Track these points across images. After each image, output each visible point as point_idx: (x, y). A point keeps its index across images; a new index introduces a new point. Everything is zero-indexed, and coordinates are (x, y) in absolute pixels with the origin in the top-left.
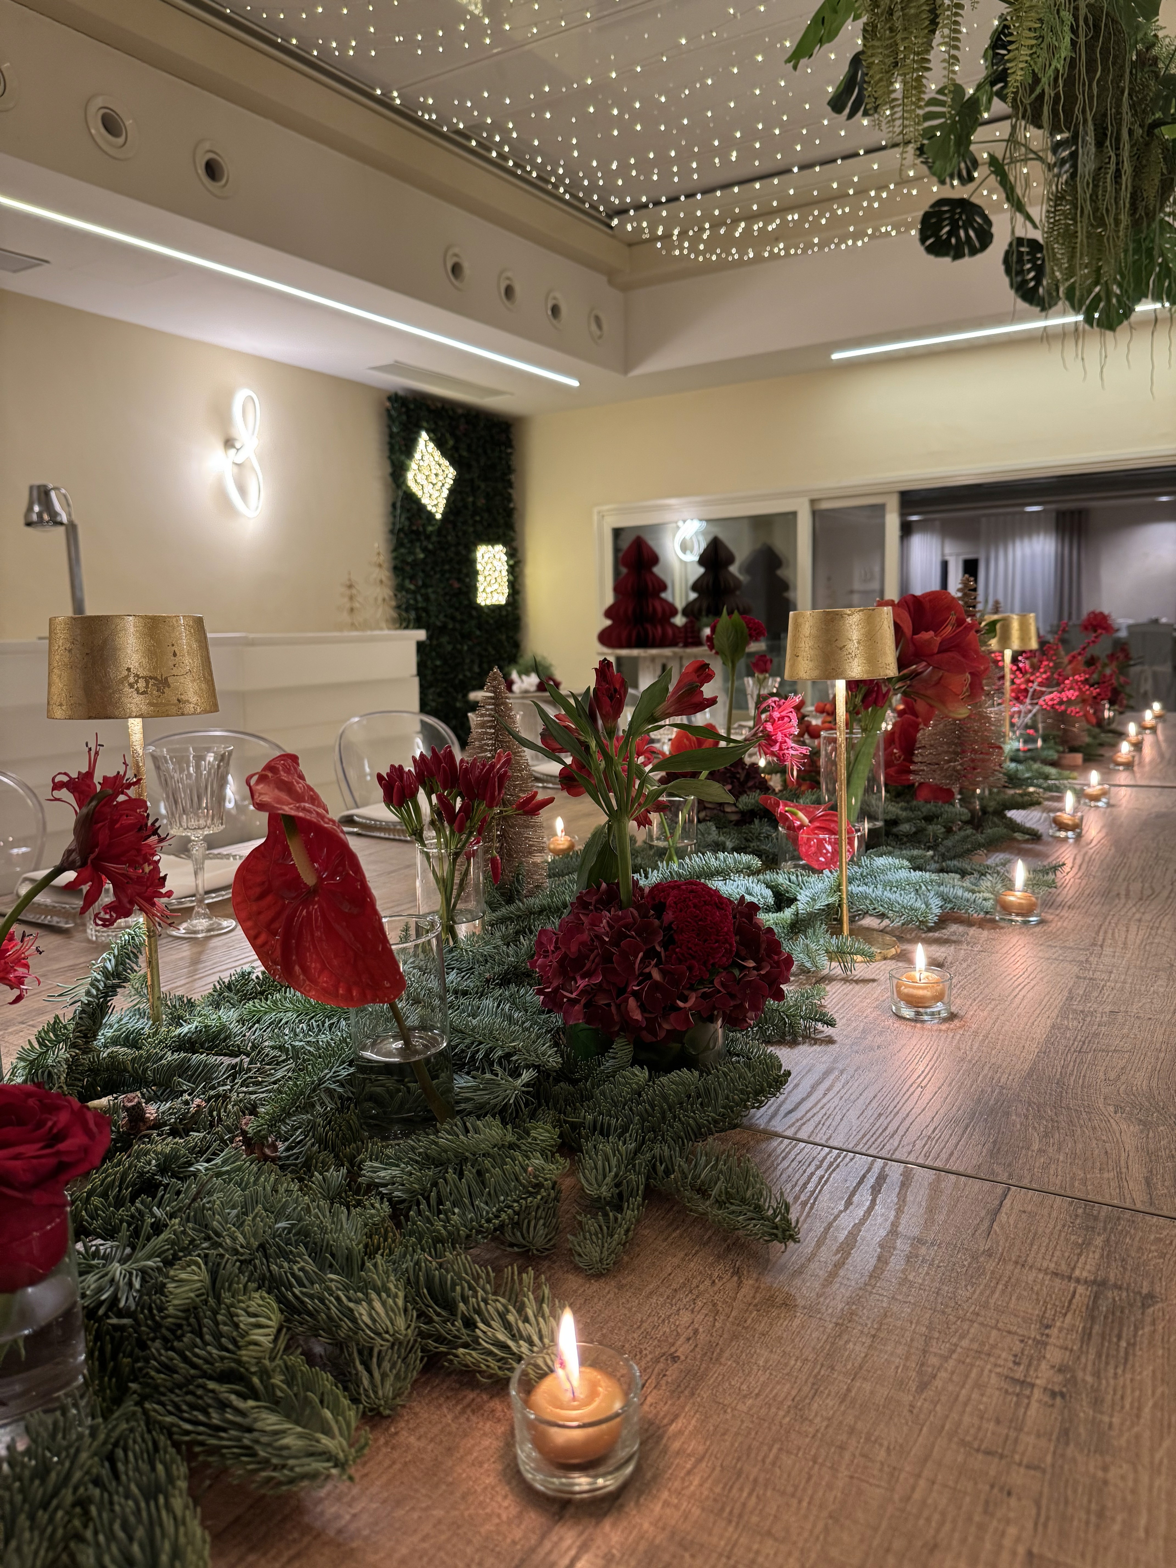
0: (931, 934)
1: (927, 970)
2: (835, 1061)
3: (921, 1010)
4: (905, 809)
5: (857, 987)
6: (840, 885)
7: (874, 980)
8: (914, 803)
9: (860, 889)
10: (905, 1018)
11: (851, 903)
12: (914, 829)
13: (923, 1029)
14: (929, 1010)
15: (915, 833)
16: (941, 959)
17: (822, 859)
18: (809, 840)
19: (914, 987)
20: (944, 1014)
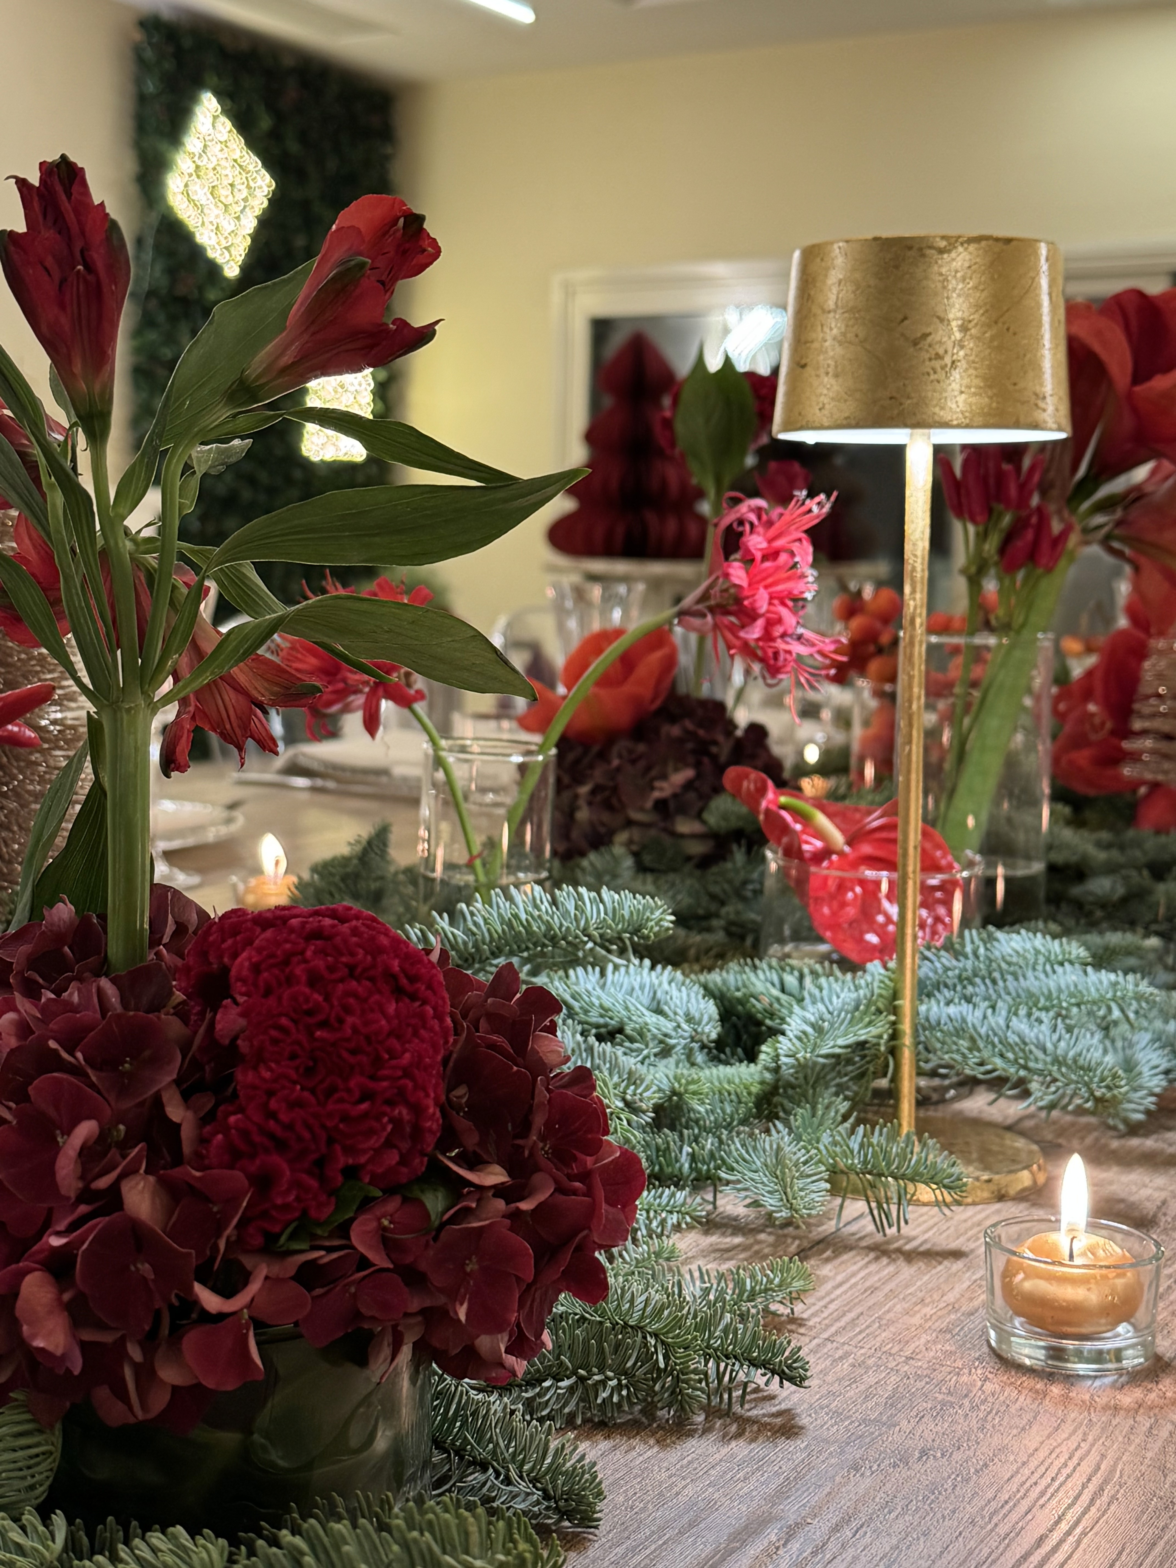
0: (1135, 1142)
1: (1092, 1227)
2: (781, 1494)
3: (1070, 1344)
4: (1108, 846)
5: (907, 1271)
6: (896, 995)
7: (957, 1254)
8: (1131, 833)
9: (952, 1010)
10: (1020, 1368)
11: (924, 1048)
12: (1121, 891)
13: (1066, 1400)
14: (1088, 1345)
15: (1125, 900)
16: (1150, 1208)
17: (872, 938)
18: (842, 886)
19: (1051, 1278)
20: (1133, 1360)
